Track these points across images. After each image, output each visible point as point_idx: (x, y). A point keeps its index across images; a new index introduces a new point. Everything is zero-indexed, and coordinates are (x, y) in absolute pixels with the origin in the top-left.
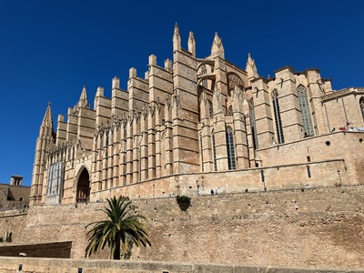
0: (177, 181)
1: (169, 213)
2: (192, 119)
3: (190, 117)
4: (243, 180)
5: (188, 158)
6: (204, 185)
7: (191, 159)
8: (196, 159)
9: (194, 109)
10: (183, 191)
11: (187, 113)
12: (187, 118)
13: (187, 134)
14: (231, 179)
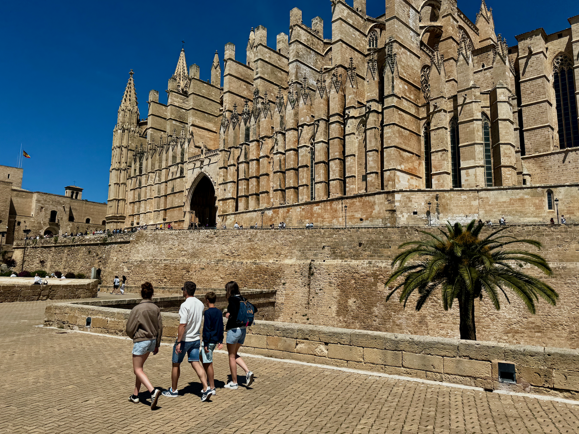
0: (391, 202)
1: (386, 251)
2: (413, 98)
3: (410, 94)
4: (513, 204)
5: (407, 165)
6: (440, 211)
7: (410, 167)
8: (417, 167)
9: (415, 81)
10: (402, 219)
11: (406, 87)
12: (406, 96)
13: (406, 124)
14: (490, 203)
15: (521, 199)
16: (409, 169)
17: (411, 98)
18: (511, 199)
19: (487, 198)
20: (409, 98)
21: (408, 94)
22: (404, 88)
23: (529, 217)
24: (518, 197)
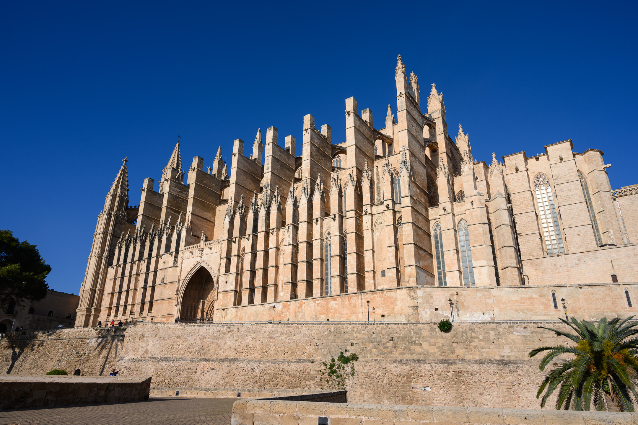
0: (413, 298)
1: (418, 349)
2: (423, 201)
3: (421, 197)
4: (524, 303)
5: (423, 263)
6: (459, 308)
7: (426, 265)
8: (430, 265)
9: (423, 187)
10: (425, 315)
11: (418, 191)
12: (419, 199)
13: (420, 223)
14: (503, 301)
15: (531, 298)
16: (425, 266)
17: (422, 201)
18: (521, 298)
19: (501, 296)
20: (421, 200)
21: (420, 197)
22: (416, 191)
23: (539, 315)
24: (527, 296)
